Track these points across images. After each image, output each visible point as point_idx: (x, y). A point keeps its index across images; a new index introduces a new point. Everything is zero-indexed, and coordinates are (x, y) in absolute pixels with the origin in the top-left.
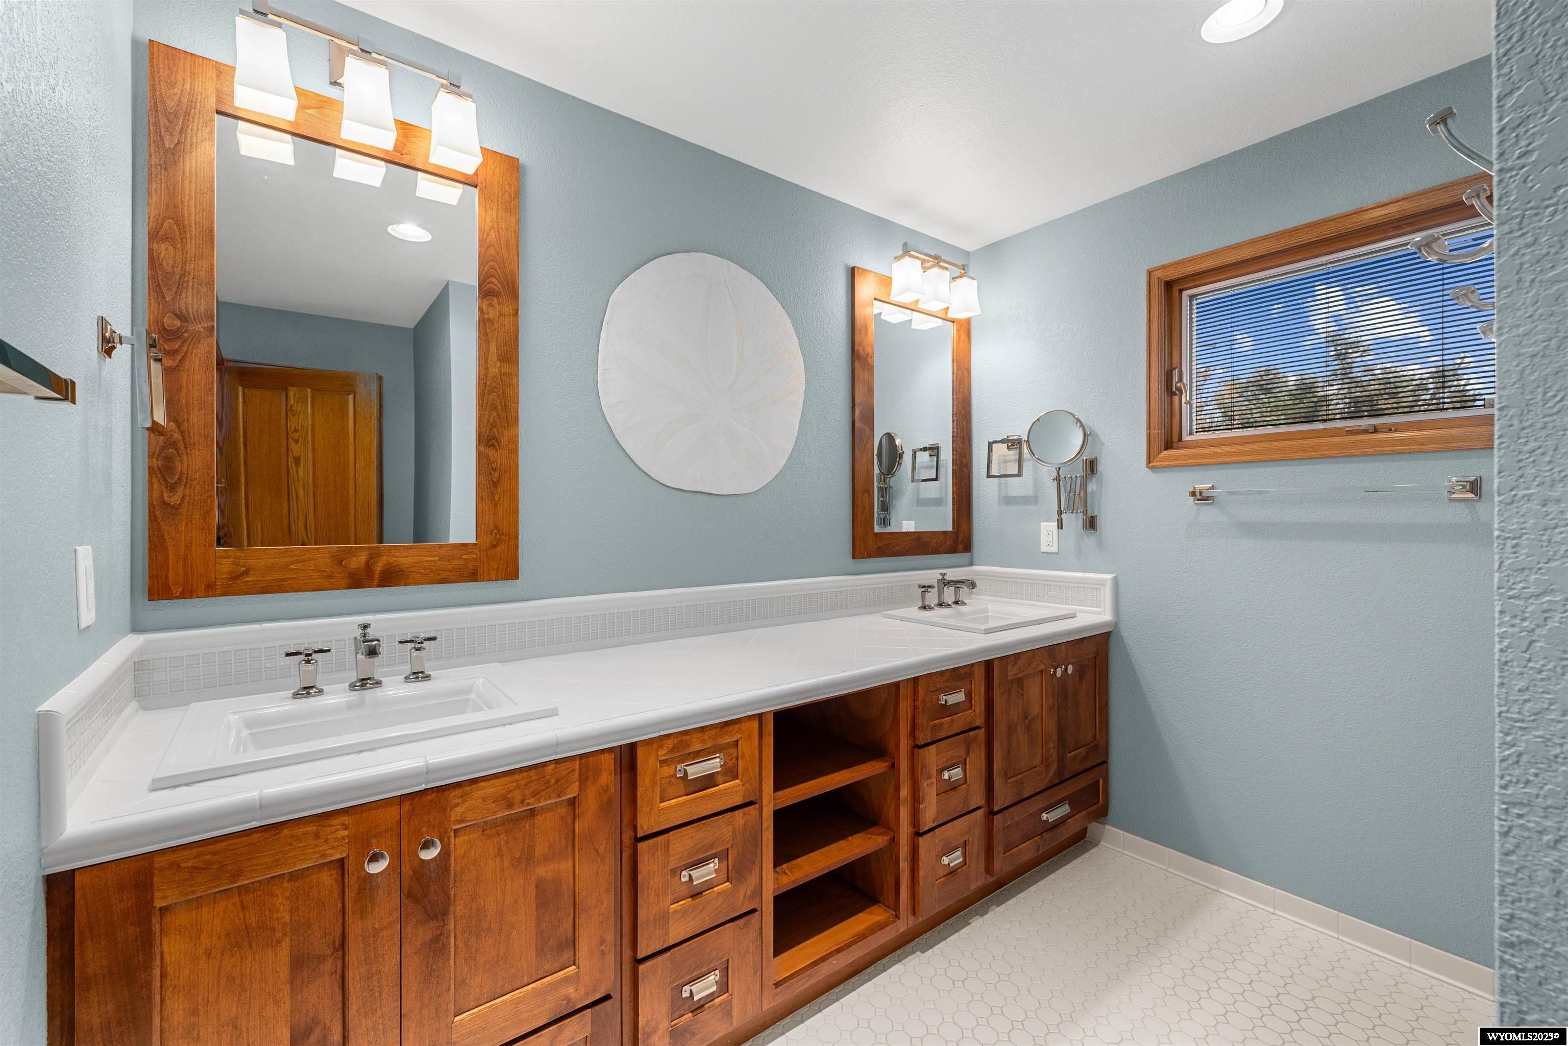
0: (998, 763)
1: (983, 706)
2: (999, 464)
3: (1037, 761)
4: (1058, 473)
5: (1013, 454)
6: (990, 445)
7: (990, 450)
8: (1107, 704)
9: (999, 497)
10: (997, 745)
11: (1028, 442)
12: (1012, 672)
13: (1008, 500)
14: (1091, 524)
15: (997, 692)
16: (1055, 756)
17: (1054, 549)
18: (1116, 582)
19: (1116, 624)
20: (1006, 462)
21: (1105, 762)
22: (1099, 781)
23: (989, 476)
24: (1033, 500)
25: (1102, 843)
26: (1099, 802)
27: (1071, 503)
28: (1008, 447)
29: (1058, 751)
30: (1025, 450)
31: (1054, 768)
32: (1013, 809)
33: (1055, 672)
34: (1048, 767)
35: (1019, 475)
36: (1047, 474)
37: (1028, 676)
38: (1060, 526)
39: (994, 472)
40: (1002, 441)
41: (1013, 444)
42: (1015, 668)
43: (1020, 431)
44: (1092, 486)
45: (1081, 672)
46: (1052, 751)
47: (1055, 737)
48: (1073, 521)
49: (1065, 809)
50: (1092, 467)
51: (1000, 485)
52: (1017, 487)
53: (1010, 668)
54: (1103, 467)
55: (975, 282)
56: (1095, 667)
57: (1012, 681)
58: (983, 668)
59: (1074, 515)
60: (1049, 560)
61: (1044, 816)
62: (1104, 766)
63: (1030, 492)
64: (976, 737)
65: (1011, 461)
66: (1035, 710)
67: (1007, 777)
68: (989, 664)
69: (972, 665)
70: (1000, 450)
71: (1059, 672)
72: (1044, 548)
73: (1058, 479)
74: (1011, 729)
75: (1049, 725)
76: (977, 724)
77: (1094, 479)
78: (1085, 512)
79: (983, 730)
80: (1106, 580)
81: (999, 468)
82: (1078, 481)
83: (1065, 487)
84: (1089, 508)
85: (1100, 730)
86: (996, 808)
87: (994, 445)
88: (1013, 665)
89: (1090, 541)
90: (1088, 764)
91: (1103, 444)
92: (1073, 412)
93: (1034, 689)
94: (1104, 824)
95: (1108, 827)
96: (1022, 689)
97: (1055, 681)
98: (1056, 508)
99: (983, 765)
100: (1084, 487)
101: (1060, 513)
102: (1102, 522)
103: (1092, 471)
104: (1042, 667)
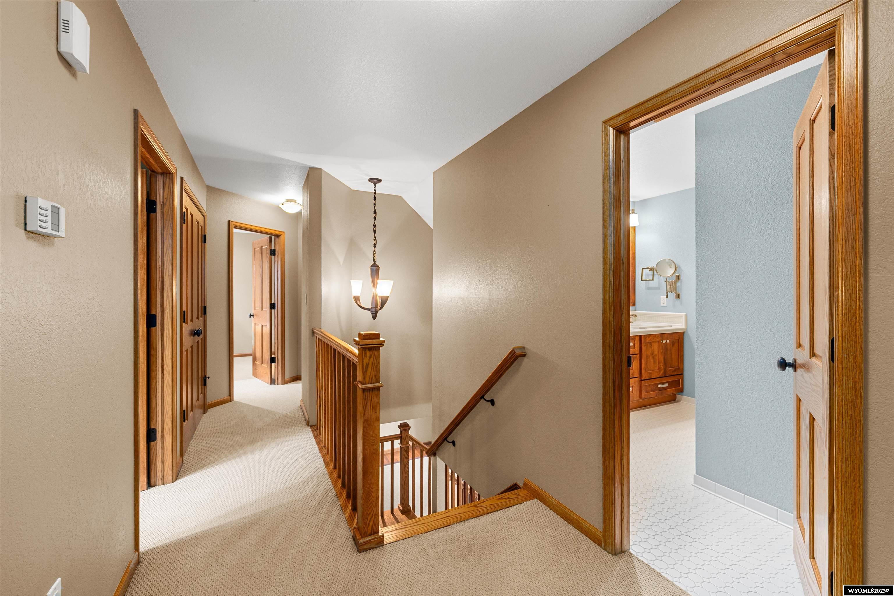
0: (643, 365)
1: (638, 348)
2: (646, 276)
3: (657, 368)
4: (667, 279)
5: (651, 272)
6: (643, 269)
7: (642, 271)
8: (683, 355)
9: (646, 287)
10: (643, 360)
11: (656, 269)
12: (648, 340)
13: (649, 288)
14: (678, 296)
15: (643, 345)
16: (663, 368)
17: (665, 305)
18: (686, 315)
19: (686, 329)
20: (648, 275)
21: (682, 374)
22: (680, 380)
23: (642, 280)
24: (658, 288)
25: (682, 401)
26: (680, 387)
27: (671, 290)
28: (649, 270)
29: (664, 367)
30: (655, 272)
31: (662, 371)
32: (648, 380)
33: (663, 342)
34: (660, 371)
35: (653, 280)
36: (663, 280)
37: (653, 342)
38: (667, 297)
39: (643, 279)
40: (647, 268)
41: (651, 269)
42: (649, 339)
43: (653, 265)
44: (678, 284)
45: (673, 344)
46: (662, 366)
47: (663, 362)
48: (672, 295)
49: (667, 385)
50: (678, 277)
51: (646, 283)
52: (652, 284)
53: (647, 338)
54: (681, 278)
55: (637, 215)
56: (678, 342)
57: (648, 342)
58: (638, 338)
59: (672, 294)
60: (664, 309)
61: (659, 386)
62: (682, 375)
63: (657, 286)
64: (636, 357)
65: (650, 275)
66: (656, 353)
67: (646, 371)
68: (640, 337)
69: (635, 336)
70: (646, 271)
71: (664, 342)
72: (662, 305)
73: (666, 282)
74: (647, 357)
75: (661, 358)
76: (637, 353)
77: (679, 282)
78: (676, 293)
79: (638, 355)
80: (683, 315)
81: (646, 277)
82: (674, 282)
83: (669, 284)
84: (677, 291)
85: (680, 363)
86: (642, 379)
87: (644, 269)
88: (648, 338)
89: (678, 302)
90: (675, 373)
91: (682, 270)
92: (671, 259)
93: (655, 346)
94: (682, 395)
95: (683, 396)
96: (651, 345)
97: (663, 345)
98: (666, 291)
99: (639, 365)
100: (675, 284)
101: (667, 293)
102: (681, 296)
103: (679, 279)
104: (658, 340)
